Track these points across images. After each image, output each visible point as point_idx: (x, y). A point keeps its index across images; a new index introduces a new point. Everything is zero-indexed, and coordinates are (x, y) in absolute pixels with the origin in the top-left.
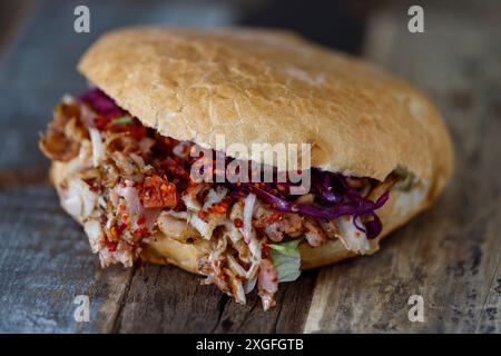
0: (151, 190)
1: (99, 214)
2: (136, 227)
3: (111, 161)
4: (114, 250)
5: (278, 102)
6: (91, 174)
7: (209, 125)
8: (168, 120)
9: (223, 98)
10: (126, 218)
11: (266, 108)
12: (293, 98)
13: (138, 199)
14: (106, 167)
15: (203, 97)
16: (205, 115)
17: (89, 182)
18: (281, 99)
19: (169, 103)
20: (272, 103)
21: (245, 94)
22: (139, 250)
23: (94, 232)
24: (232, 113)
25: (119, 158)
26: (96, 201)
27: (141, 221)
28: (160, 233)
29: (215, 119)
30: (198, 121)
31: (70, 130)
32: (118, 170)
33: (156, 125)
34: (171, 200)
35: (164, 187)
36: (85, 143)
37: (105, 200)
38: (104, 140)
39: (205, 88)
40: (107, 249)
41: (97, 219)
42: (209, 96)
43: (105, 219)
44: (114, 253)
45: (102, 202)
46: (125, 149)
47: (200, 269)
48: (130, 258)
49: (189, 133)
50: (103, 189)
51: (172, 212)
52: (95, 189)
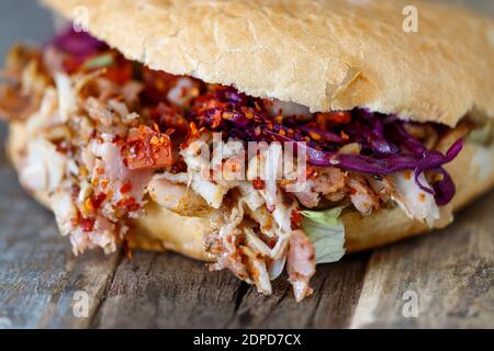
0: (138, 145)
1: (69, 183)
2: (119, 196)
3: (83, 113)
4: (91, 230)
5: (309, 21)
6: (59, 133)
7: (214, 52)
8: (159, 49)
9: (233, 17)
10: (105, 184)
11: (291, 29)
12: (328, 16)
13: (120, 160)
14: (76, 119)
15: (207, 17)
16: (209, 39)
17: (57, 142)
18: (312, 17)
19: (160, 27)
20: (300, 22)
21: (264, 12)
22: (125, 229)
23: (63, 208)
24: (246, 35)
25: (94, 106)
26: (65, 167)
27: (126, 188)
28: (151, 204)
29: (222, 44)
30: (200, 47)
31: (29, 78)
32: (94, 122)
33: (144, 56)
34: (165, 157)
35: (154, 140)
36: (50, 92)
37: (77, 164)
38: (73, 85)
39: (209, 7)
40: (80, 229)
41: (67, 190)
42: (214, 15)
43: (77, 189)
44: (91, 235)
45: (73, 168)
46: (104, 94)
47: (208, 249)
48: (112, 240)
49: (187, 64)
50: (74, 150)
51: (167, 175)
52: (63, 151)
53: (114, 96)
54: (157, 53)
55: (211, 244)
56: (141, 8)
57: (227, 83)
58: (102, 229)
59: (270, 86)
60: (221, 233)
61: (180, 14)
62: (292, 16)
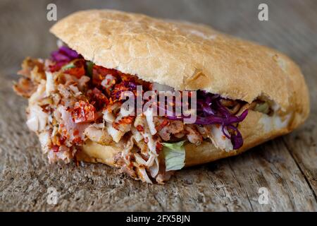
0: (78, 111)
1: (48, 128)
2: (73, 137)
3: (57, 92)
4: (57, 151)
5: (178, 45)
6: (45, 102)
7: (128, 58)
8: (101, 55)
9: (140, 41)
10: (65, 132)
11: (168, 48)
12: (189, 43)
13: (71, 118)
14: (54, 95)
15: (126, 40)
16: (126, 51)
17: (43, 107)
18: (180, 43)
19: (103, 44)
20: (173, 45)
21: (156, 39)
22: (75, 151)
23: (45, 140)
24: (145, 50)
25: (61, 88)
26: (47, 119)
27: (76, 133)
29: (132, 54)
30: (121, 55)
32: (62, 97)
33: (93, 59)
35: (86, 108)
36: (43, 81)
37: (53, 117)
38: (53, 77)
39: (129, 36)
40: (52, 151)
41: (47, 131)
42: (130, 39)
43: (51, 130)
44: (57, 154)
45: (51, 119)
46: (67, 82)
47: (116, 163)
48: (68, 156)
49: (114, 63)
50: (52, 110)
51: (95, 125)
52: (47, 111)
53: (72, 83)
54: (99, 57)
55: (117, 160)
56: (95, 35)
57: (133, 73)
58: (63, 151)
59: (155, 76)
60: (122, 154)
61: (114, 38)
62: (170, 42)
